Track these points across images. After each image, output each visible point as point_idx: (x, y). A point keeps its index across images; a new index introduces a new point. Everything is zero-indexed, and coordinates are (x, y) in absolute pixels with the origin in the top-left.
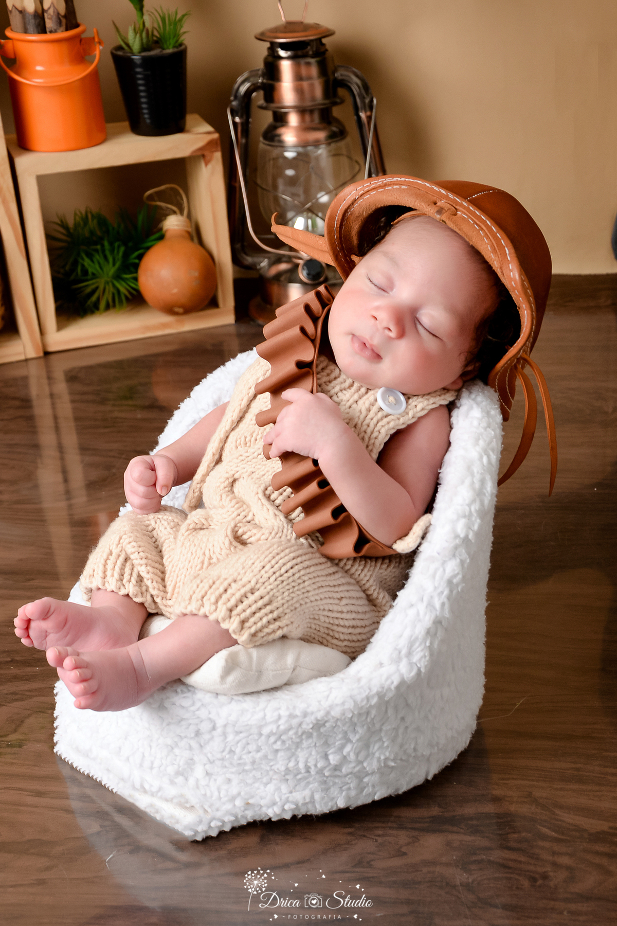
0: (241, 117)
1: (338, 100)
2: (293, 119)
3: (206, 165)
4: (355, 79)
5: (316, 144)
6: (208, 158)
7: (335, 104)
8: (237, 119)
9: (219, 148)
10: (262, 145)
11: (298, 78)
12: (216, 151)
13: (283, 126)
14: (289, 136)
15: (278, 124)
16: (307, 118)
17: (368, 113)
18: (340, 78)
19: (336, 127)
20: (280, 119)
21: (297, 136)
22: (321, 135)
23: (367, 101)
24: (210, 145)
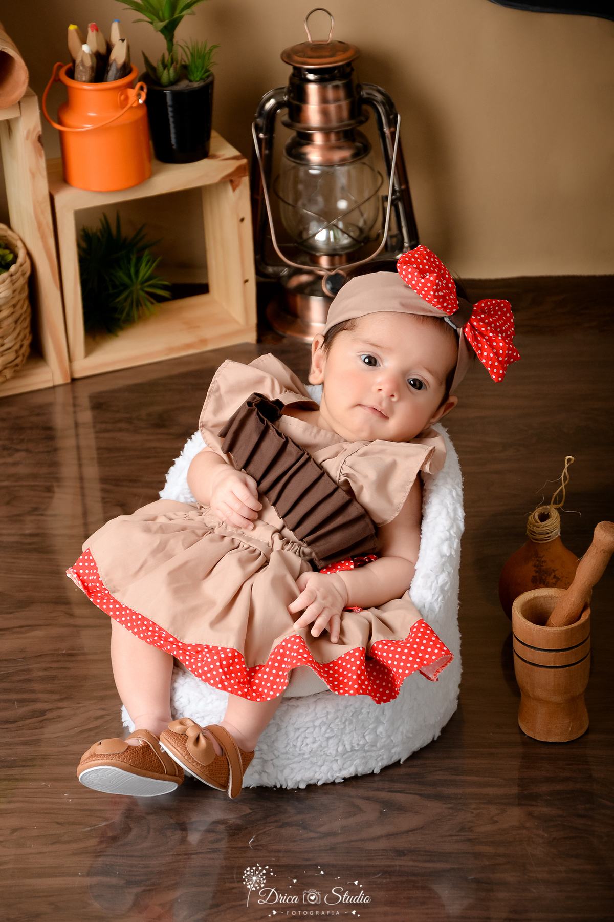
0: (265, 134)
1: (363, 119)
2: (318, 138)
3: (234, 189)
4: (379, 97)
5: (343, 162)
6: (236, 183)
7: (361, 123)
8: (261, 135)
9: (247, 173)
10: (286, 162)
11: (324, 100)
12: (244, 176)
13: (308, 144)
14: (315, 155)
15: (303, 142)
16: (333, 137)
17: (392, 129)
18: (365, 96)
19: (361, 143)
20: (305, 138)
21: (323, 156)
22: (346, 153)
23: (392, 117)
24: (239, 171)
